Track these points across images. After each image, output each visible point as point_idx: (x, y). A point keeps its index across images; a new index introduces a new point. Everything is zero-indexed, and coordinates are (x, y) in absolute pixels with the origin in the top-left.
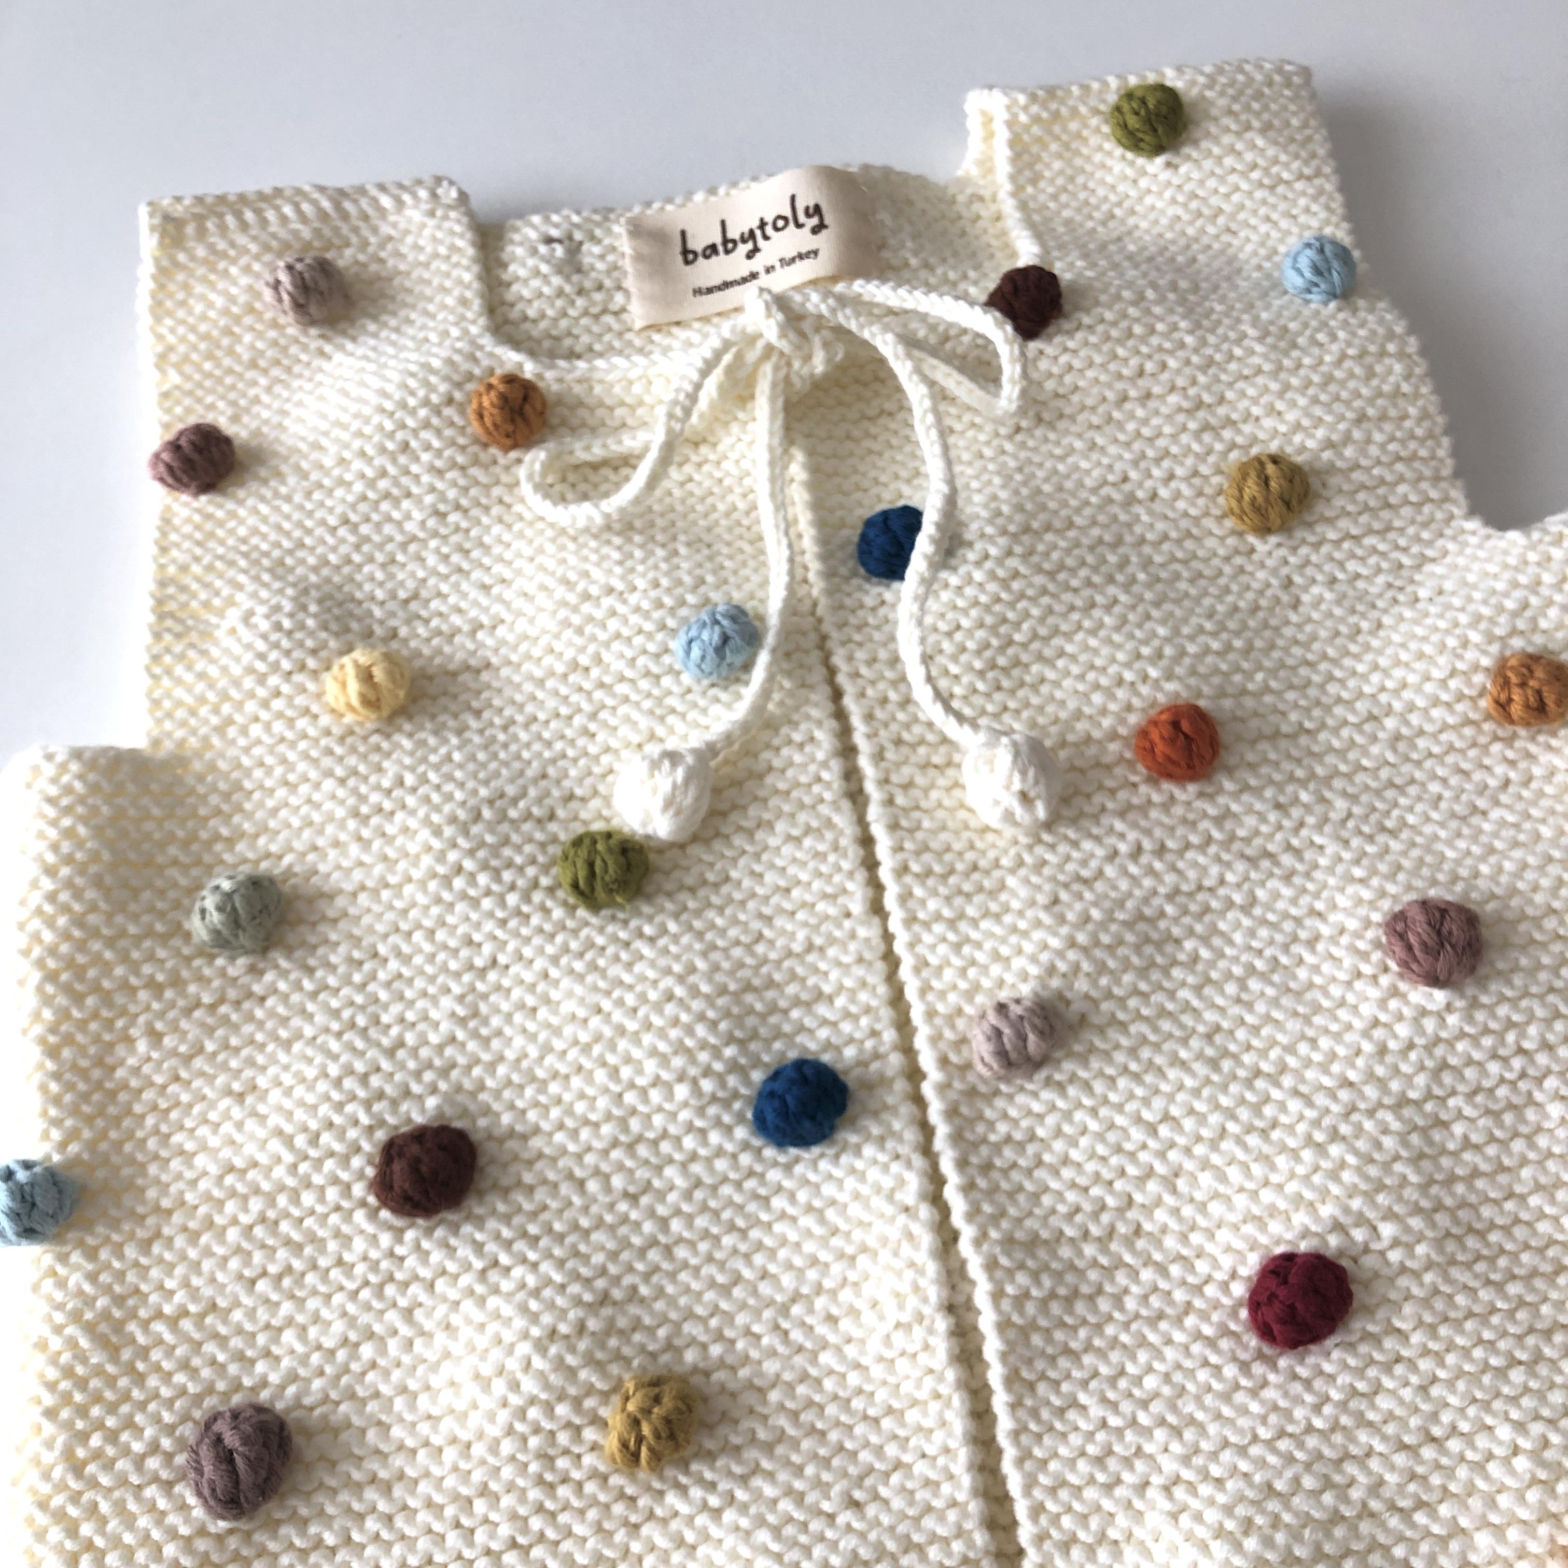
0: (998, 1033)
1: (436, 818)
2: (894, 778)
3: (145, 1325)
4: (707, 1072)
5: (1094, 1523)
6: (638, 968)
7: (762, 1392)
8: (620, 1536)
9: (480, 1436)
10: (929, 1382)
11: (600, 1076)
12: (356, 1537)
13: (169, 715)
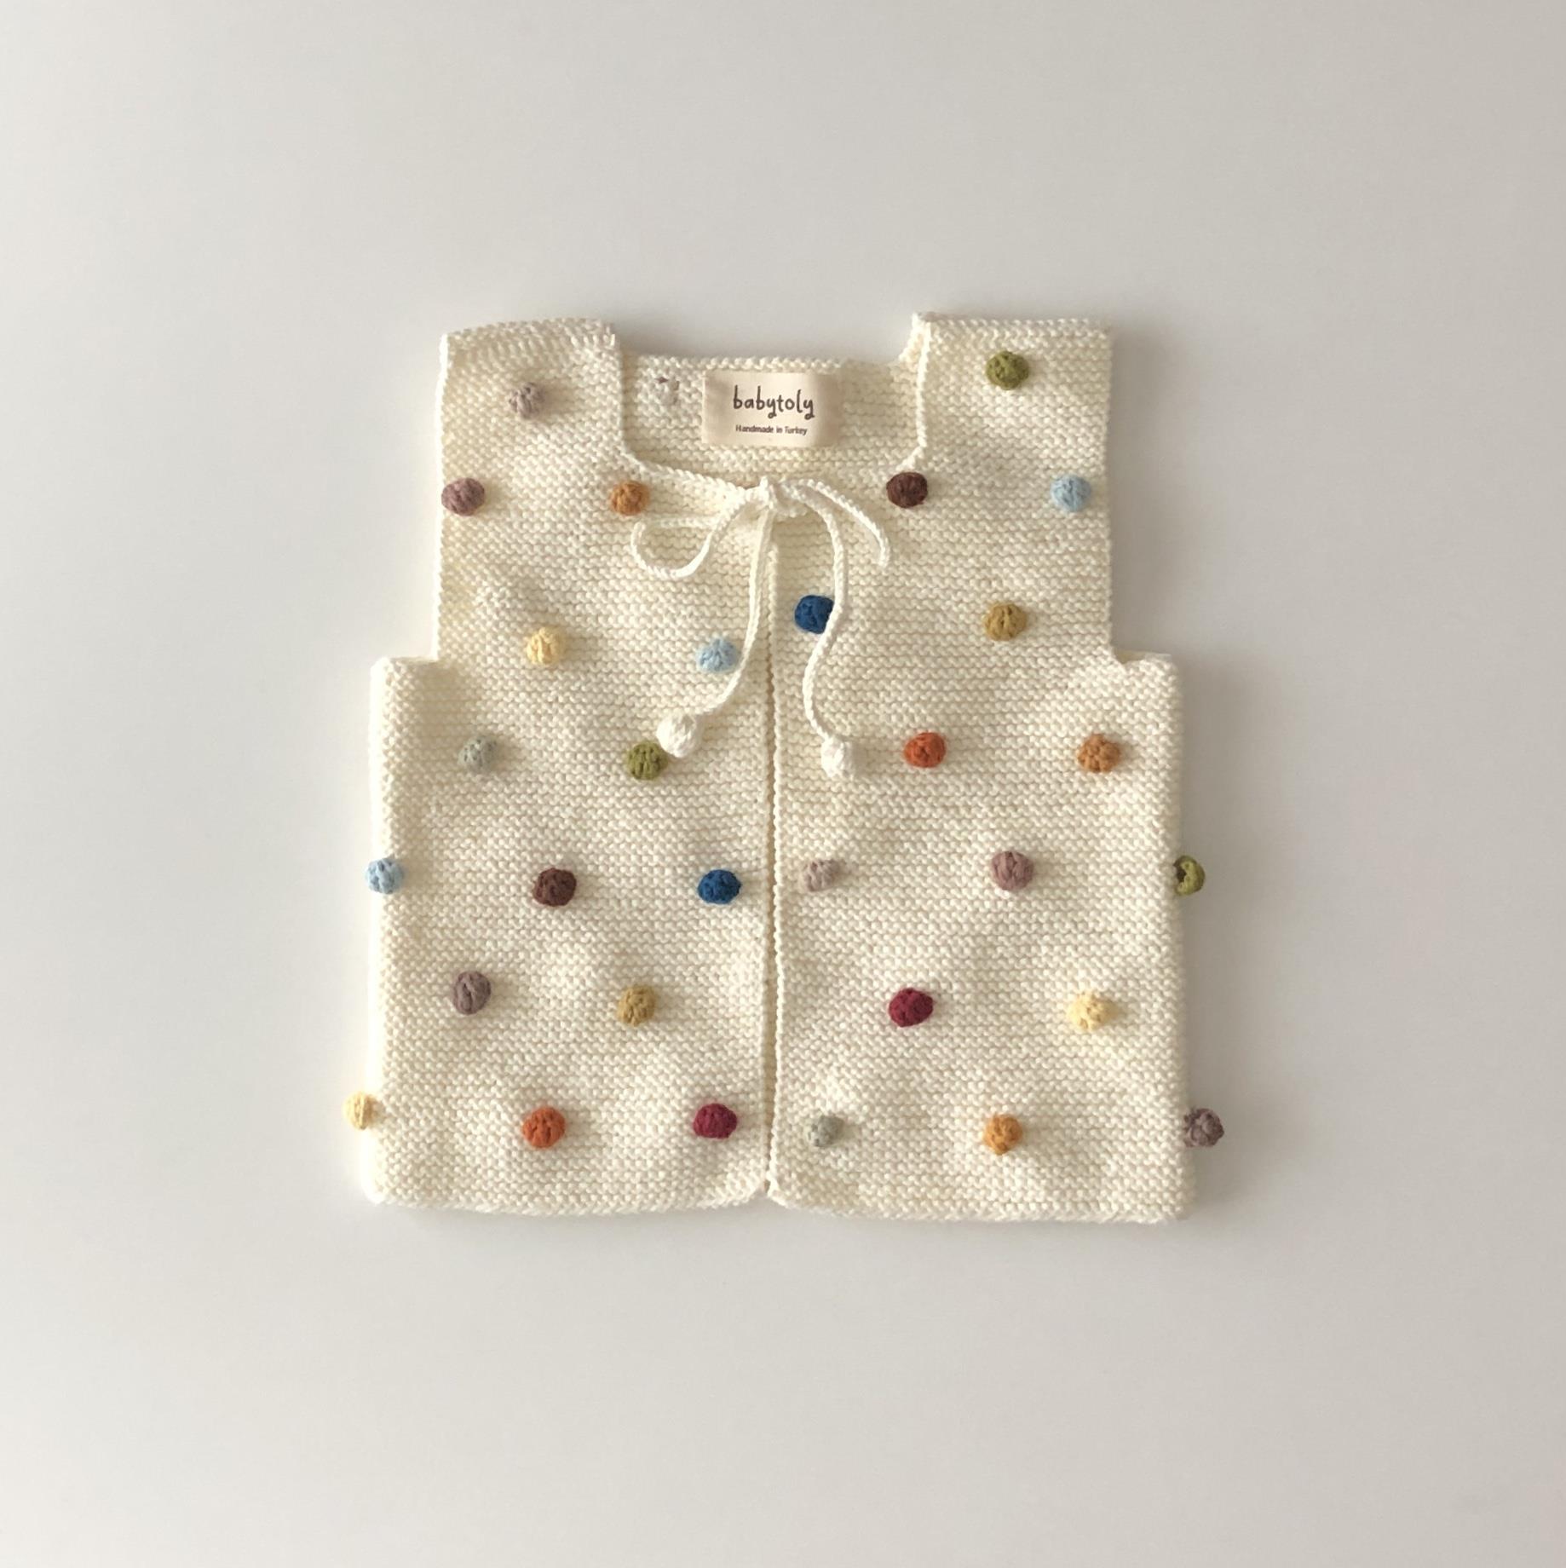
0: (810, 878)
1: (572, 724)
2: (790, 740)
3: (431, 929)
4: (680, 865)
5: (807, 1075)
6: (656, 811)
7: (683, 1000)
8: (618, 1045)
9: (566, 999)
10: (752, 1010)
11: (633, 858)
12: (512, 1027)
13: (449, 646)
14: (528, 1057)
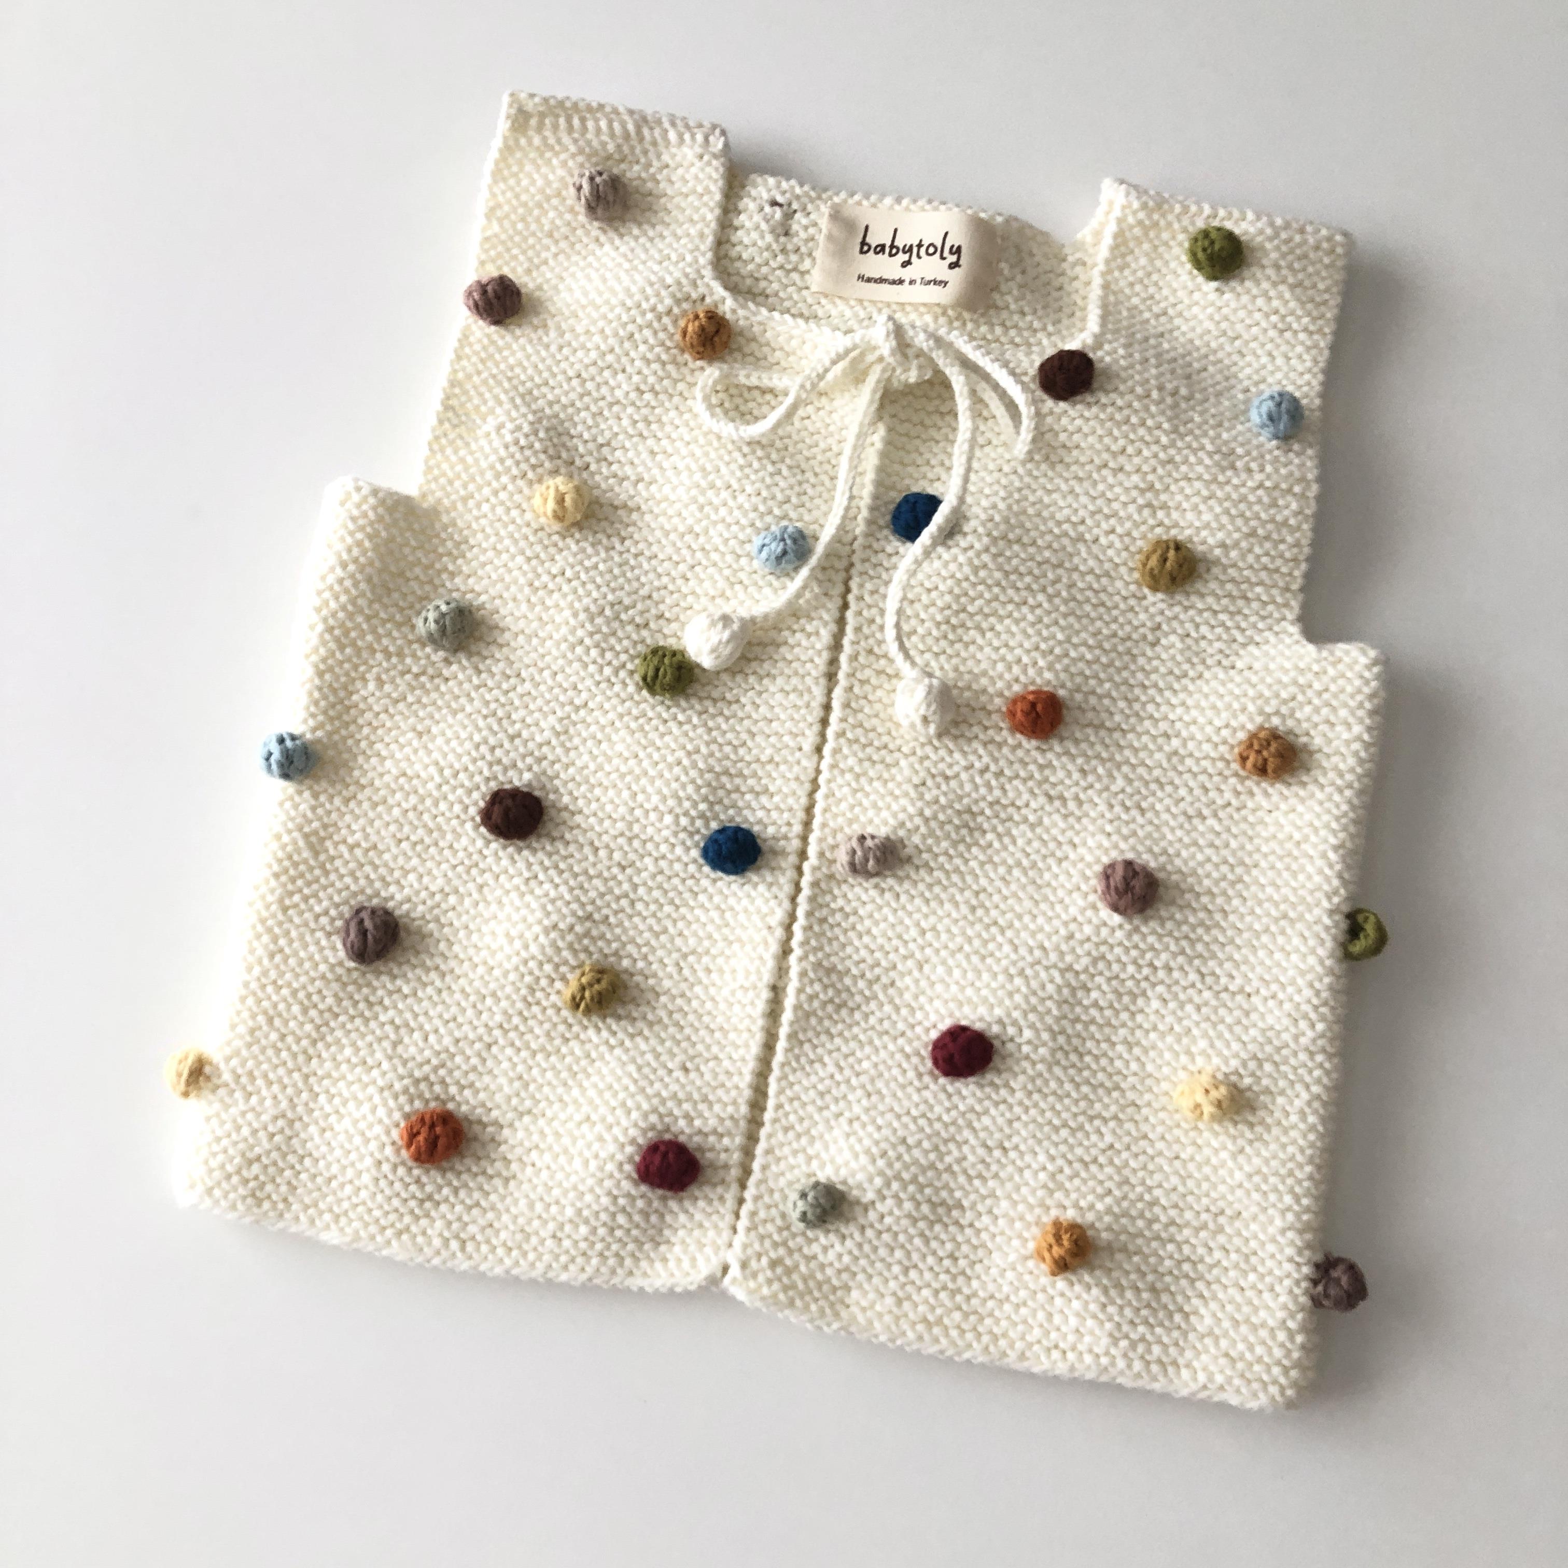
0: (854, 852)
1: (577, 605)
3: (336, 844)
4: (686, 814)
5: (806, 1123)
6: (667, 738)
7: (658, 995)
8: (558, 1042)
9: (500, 965)
10: (747, 1022)
11: (626, 794)
12: (420, 994)
13: (436, 479)
14: (432, 1038)
